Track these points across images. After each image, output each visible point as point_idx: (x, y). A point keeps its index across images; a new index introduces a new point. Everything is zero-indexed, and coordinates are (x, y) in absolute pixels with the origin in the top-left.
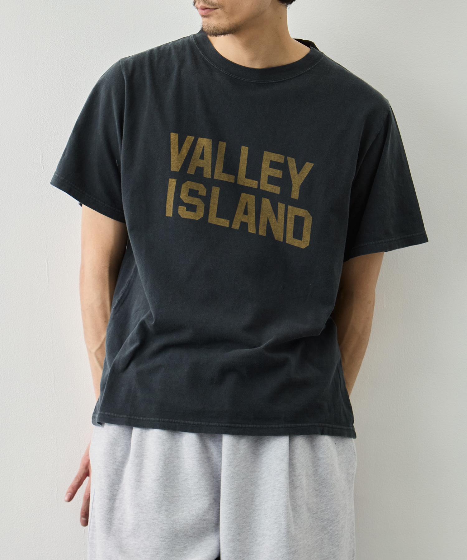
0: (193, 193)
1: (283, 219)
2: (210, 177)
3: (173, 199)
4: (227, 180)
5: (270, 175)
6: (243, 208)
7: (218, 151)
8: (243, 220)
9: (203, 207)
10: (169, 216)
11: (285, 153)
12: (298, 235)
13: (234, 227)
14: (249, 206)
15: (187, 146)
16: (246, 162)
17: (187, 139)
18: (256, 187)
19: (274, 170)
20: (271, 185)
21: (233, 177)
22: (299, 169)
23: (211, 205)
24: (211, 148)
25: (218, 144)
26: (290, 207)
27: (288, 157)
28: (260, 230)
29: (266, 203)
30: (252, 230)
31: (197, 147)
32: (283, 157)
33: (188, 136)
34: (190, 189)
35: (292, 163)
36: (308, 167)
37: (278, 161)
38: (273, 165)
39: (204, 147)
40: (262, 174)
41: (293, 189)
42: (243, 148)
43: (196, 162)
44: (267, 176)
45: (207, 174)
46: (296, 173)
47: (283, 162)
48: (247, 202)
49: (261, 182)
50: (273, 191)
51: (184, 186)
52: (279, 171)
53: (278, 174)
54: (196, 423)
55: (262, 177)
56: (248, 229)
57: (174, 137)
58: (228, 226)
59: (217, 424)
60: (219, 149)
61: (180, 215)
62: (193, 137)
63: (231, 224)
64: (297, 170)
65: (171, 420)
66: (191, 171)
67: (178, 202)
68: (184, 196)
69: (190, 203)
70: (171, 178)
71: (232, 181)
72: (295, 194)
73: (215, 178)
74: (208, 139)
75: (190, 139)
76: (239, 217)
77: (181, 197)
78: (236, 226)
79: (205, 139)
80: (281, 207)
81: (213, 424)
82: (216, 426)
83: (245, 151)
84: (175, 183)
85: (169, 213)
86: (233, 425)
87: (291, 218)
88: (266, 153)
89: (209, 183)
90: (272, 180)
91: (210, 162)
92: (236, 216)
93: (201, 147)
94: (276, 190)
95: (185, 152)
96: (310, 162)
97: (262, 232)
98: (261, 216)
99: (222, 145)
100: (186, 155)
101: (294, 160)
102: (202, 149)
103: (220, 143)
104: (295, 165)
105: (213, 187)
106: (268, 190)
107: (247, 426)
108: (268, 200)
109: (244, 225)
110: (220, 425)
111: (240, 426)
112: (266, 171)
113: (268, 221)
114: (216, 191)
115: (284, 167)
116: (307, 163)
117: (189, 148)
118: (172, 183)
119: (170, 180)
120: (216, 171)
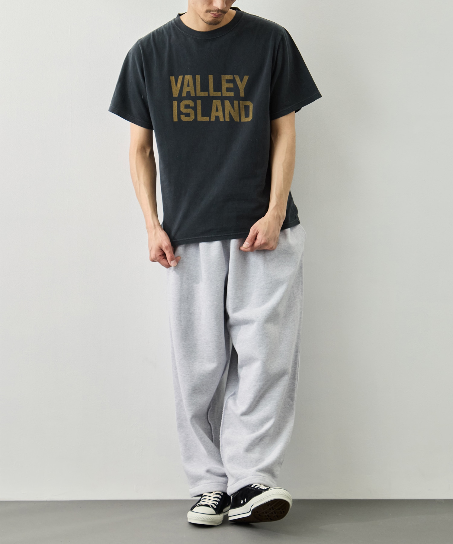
0: (187, 107)
1: (238, 109)
2: (194, 95)
3: (177, 112)
4: (204, 95)
5: (227, 87)
6: (215, 108)
7: (196, 81)
8: (216, 115)
9: (194, 113)
10: (176, 121)
11: (232, 74)
12: (247, 115)
13: (212, 120)
14: (218, 107)
15: (180, 82)
16: (213, 83)
17: (179, 78)
18: (220, 95)
19: (229, 84)
20: (229, 92)
21: (207, 93)
22: (241, 80)
23: (198, 111)
24: (192, 80)
25: (195, 77)
26: (241, 102)
27: (234, 76)
28: (226, 119)
29: (227, 103)
30: (222, 119)
31: (185, 81)
32: (232, 76)
33: (180, 76)
34: (185, 105)
35: (237, 79)
36: (246, 78)
37: (230, 79)
38: (228, 81)
39: (188, 80)
40: (223, 87)
41: (240, 91)
42: (210, 76)
43: (186, 89)
44: (226, 88)
45: (193, 94)
46: (240, 83)
47: (232, 79)
48: (217, 105)
49: (223, 92)
50: (230, 95)
51: (181, 104)
52: (231, 84)
53: (231, 85)
54: (209, 236)
55: (223, 89)
56: (219, 119)
57: (173, 78)
58: (209, 120)
59: (221, 235)
60: (196, 79)
61: (182, 119)
62: (182, 76)
63: (210, 119)
64: (241, 81)
65: (195, 238)
66: (184, 94)
67: (180, 113)
68: (183, 109)
69: (186, 112)
70: (174, 100)
71: (207, 95)
72: (242, 94)
73: (197, 95)
74: (190, 76)
75: (181, 77)
76: (214, 114)
77: (181, 110)
78: (213, 119)
79: (188, 76)
80: (236, 102)
81: (218, 235)
82: (220, 236)
83: (211, 77)
84: (177, 103)
85: (176, 119)
86: (229, 234)
87: (242, 107)
88: (222, 76)
89: (195, 99)
90: (228, 90)
91: (193, 88)
92: (212, 114)
93: (187, 80)
94: (232, 94)
95: (179, 85)
96: (247, 75)
97: (228, 119)
98: (225, 110)
99: (198, 77)
100: (180, 87)
101: (238, 76)
102: (187, 81)
103: (197, 76)
104: (239, 79)
105: (197, 100)
106: (227, 96)
107: (237, 233)
108: (228, 101)
109: (217, 118)
110: (222, 235)
111: (233, 234)
112: (225, 85)
113: (230, 112)
114: (199, 102)
115: (233, 81)
116: (245, 76)
117: (181, 82)
118: (175, 103)
119: (174, 102)
120: (197, 92)
